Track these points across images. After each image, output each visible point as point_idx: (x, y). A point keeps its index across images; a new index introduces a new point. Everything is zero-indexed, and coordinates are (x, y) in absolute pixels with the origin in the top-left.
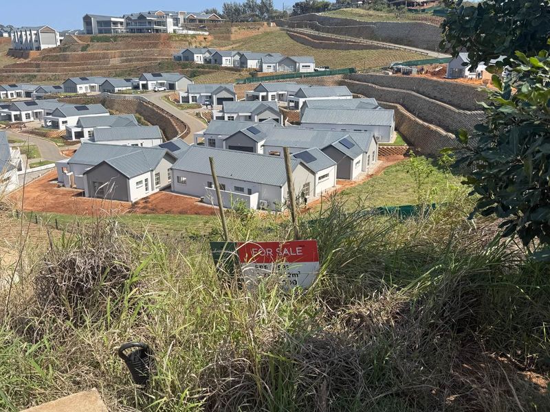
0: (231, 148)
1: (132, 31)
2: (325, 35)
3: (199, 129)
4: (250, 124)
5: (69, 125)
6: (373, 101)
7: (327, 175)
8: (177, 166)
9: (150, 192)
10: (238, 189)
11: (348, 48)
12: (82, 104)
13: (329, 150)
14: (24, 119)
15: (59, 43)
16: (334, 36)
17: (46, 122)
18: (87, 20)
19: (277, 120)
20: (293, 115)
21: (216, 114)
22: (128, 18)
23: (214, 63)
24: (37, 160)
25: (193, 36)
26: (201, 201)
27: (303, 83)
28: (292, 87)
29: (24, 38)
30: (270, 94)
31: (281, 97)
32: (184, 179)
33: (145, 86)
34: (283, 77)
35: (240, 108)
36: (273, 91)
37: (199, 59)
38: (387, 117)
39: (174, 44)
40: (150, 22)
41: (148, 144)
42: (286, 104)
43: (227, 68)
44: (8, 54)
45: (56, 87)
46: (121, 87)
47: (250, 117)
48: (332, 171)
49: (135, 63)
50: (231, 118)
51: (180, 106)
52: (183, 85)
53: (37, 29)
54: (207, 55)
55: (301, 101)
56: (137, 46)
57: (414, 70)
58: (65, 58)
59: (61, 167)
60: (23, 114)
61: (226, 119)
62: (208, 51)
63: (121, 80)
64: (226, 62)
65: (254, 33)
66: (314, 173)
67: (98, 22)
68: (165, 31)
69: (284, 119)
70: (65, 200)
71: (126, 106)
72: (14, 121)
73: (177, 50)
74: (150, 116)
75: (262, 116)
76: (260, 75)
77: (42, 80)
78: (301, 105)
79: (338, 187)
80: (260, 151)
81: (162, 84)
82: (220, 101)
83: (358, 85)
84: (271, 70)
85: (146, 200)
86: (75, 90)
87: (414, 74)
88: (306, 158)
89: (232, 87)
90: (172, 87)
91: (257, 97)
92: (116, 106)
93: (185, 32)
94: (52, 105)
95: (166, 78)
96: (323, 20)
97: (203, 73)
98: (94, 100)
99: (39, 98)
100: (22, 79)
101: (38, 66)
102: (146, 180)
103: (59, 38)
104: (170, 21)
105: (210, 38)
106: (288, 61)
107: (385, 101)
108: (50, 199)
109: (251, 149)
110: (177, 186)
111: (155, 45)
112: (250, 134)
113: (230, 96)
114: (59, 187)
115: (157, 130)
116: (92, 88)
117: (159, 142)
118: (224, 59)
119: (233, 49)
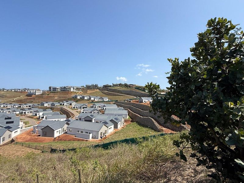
0: (86, 121)
1: (62, 91)
2: (110, 92)
3: (77, 115)
4: (91, 114)
5: (40, 115)
6: (123, 108)
7: (111, 128)
8: (69, 126)
9: (61, 134)
10: (86, 132)
11: (116, 95)
12: (45, 109)
13: (112, 121)
14: (27, 113)
15: (41, 93)
16: (112, 93)
17: (33, 114)
18: (50, 88)
19: (98, 113)
20: (102, 112)
21: (82, 111)
22: (61, 88)
23: (82, 99)
24: (28, 125)
25: (78, 92)
26: (75, 137)
27: (105, 103)
28: (102, 104)
29: (32, 92)
30: (97, 106)
31: (99, 107)
32: (71, 130)
33: (63, 104)
34: (100, 102)
35: (89, 109)
36: (97, 105)
37: (79, 97)
38: (126, 112)
39: (72, 94)
40: (67, 89)
41: (62, 120)
42: (101, 109)
43: (86, 100)
44: (26, 96)
45: (38, 105)
46: (57, 104)
47: (91, 112)
48: (113, 126)
49: (61, 98)
50: (86, 112)
51: (73, 109)
52: (74, 104)
53: (36, 90)
54: (81, 97)
55: (105, 108)
56: (63, 94)
57: (132, 101)
58: (42, 97)
59: (34, 128)
60: (27, 112)
61: (85, 112)
62: (81, 96)
63: (57, 103)
64: (86, 98)
65: (93, 91)
66: (108, 127)
67: (53, 89)
68: (71, 91)
69: (100, 112)
70: (34, 138)
71: (57, 110)
72: (23, 114)
73: (73, 95)
74: (64, 112)
75: (94, 112)
76: (94, 101)
77: (34, 102)
78: (104, 109)
79: (114, 131)
80: (93, 121)
81: (68, 104)
82: (83, 108)
83: (119, 104)
84: (97, 100)
85: (59, 137)
86: (44, 105)
87: (132, 102)
88: (105, 123)
89: (87, 104)
90: (71, 104)
91: (93, 107)
92: (54, 110)
93: (76, 91)
94: (36, 109)
95: (69, 102)
96: (110, 89)
97: (79, 101)
98: (48, 108)
99: (33, 107)
100: (29, 102)
101: (34, 99)
102: (60, 131)
103: (41, 92)
104: (72, 89)
105: (82, 93)
106: (101, 98)
107: (125, 108)
108: (29, 137)
109: (91, 121)
110: (69, 132)
111: (68, 94)
112: (91, 117)
113: (86, 107)
114: (33, 133)
115: (65, 116)
116: (49, 105)
117: (65, 119)
118: (85, 97)
119: (88, 95)
